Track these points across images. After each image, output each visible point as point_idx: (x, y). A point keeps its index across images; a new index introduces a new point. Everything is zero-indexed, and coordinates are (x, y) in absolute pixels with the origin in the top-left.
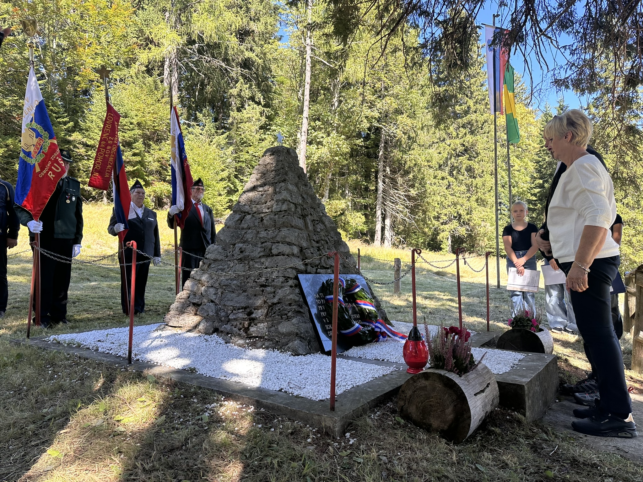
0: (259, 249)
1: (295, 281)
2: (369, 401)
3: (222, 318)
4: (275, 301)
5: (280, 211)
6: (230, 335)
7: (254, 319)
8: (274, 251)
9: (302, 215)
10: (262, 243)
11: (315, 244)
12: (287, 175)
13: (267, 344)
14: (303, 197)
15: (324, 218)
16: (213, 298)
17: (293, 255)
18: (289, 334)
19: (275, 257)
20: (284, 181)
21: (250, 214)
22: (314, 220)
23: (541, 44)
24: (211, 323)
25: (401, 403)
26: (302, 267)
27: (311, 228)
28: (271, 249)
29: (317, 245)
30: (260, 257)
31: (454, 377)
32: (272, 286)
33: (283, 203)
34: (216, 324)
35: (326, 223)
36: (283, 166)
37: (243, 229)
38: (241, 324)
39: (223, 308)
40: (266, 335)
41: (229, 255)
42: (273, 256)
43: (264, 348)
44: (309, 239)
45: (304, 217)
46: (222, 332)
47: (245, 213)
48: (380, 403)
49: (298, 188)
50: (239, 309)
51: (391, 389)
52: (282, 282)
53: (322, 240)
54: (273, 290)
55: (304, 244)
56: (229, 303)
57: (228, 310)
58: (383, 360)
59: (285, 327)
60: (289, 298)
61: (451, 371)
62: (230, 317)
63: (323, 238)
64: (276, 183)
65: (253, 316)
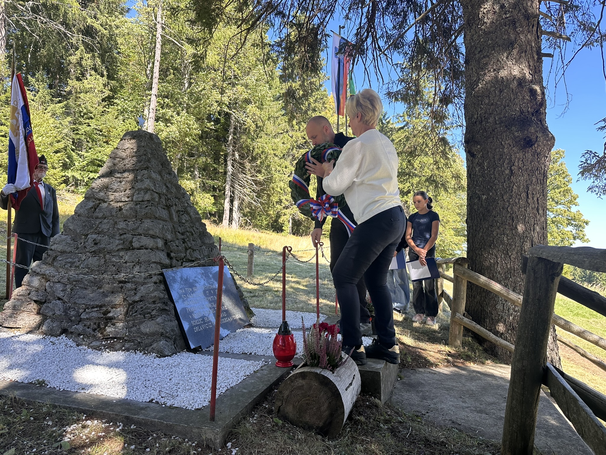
0: (117, 242)
1: (160, 277)
2: (246, 404)
3: (72, 317)
4: (137, 298)
5: (143, 201)
6: (82, 337)
7: (111, 319)
8: (136, 244)
9: (166, 206)
10: (121, 235)
11: (180, 236)
12: (150, 162)
13: (127, 345)
14: (167, 187)
15: (189, 209)
16: (61, 295)
17: (157, 248)
18: (153, 334)
19: (136, 250)
20: (147, 168)
21: (106, 202)
22: (179, 211)
23: (379, 59)
24: (59, 323)
25: (279, 404)
26: (167, 261)
27: (176, 219)
28: (131, 242)
29: (182, 237)
30: (118, 250)
31: (327, 374)
32: (132, 282)
33: (146, 193)
34: (65, 325)
35: (191, 214)
36: (145, 153)
37: (97, 218)
38: (95, 324)
39: (73, 306)
40: (126, 336)
41: (80, 246)
42: (133, 249)
43: (124, 350)
44: (174, 231)
45: (168, 207)
46: (72, 333)
47: (99, 200)
48: (257, 405)
49: (162, 177)
50: (93, 308)
51: (265, 388)
52: (145, 279)
53: (187, 231)
54: (134, 287)
55: (169, 237)
56: (80, 301)
57: (79, 308)
58: (251, 354)
59: (148, 327)
60: (153, 295)
61: (325, 368)
62: (82, 317)
63: (188, 229)
64: (137, 170)
65: (110, 315)
